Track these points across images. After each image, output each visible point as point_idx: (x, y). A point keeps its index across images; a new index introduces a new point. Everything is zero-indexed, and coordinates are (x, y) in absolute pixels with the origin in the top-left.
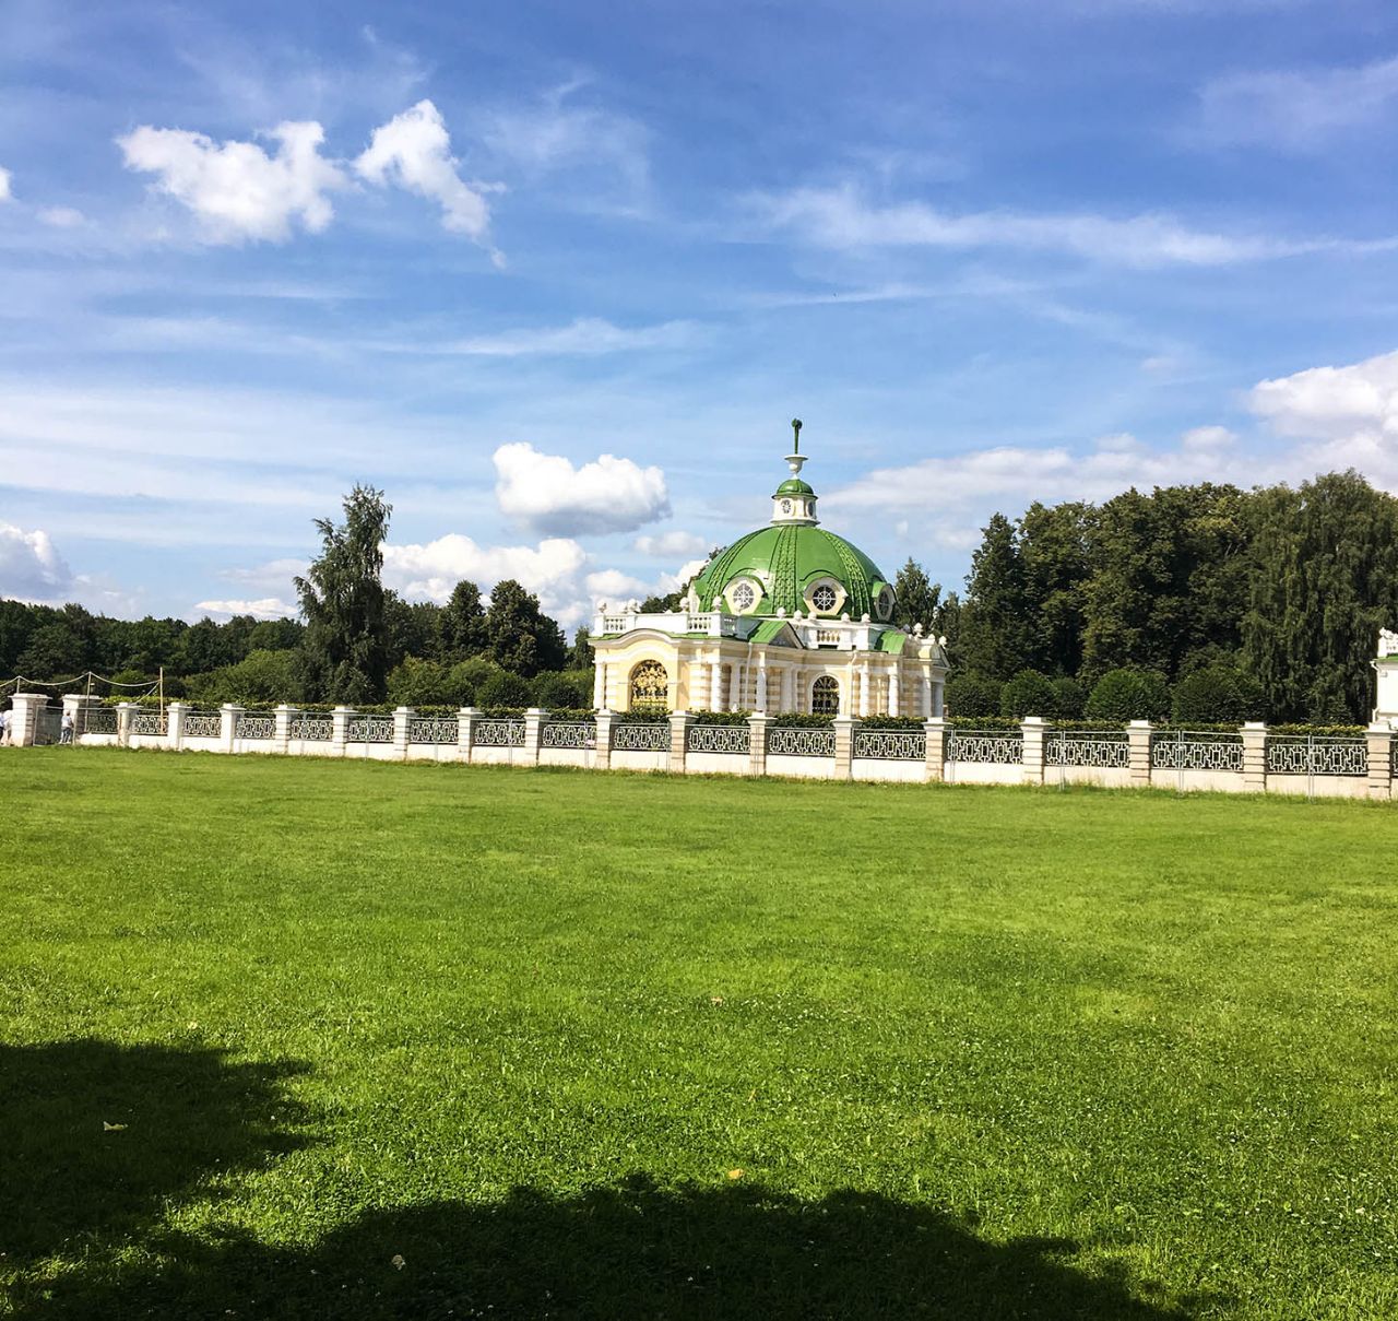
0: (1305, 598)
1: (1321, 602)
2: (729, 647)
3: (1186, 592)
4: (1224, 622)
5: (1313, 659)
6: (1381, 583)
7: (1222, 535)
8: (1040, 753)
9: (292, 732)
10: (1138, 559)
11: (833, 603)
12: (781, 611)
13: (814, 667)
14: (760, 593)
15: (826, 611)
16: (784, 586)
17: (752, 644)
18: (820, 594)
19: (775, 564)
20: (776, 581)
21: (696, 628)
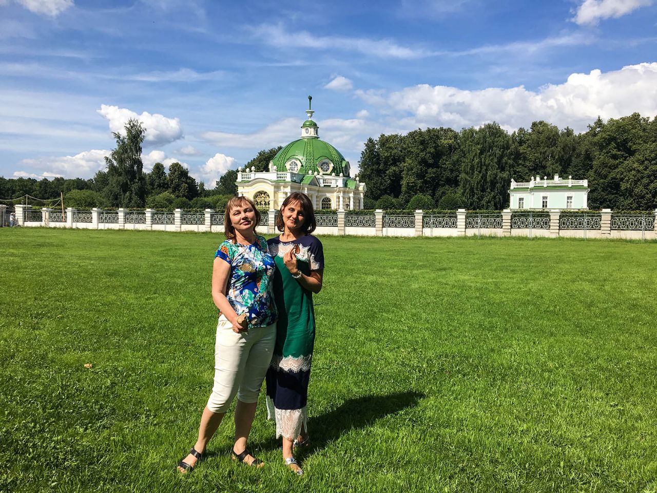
0: (481, 168)
1: (486, 170)
2: (294, 186)
3: (438, 167)
4: (452, 177)
5: (483, 190)
6: (506, 163)
7: (450, 146)
8: (464, 224)
9: (126, 220)
10: (422, 154)
11: (328, 169)
12: (310, 172)
13: (322, 194)
14: (300, 165)
15: (326, 172)
16: (310, 162)
17: (302, 184)
18: (323, 165)
19: (305, 153)
20: (306, 160)
21: (280, 178)
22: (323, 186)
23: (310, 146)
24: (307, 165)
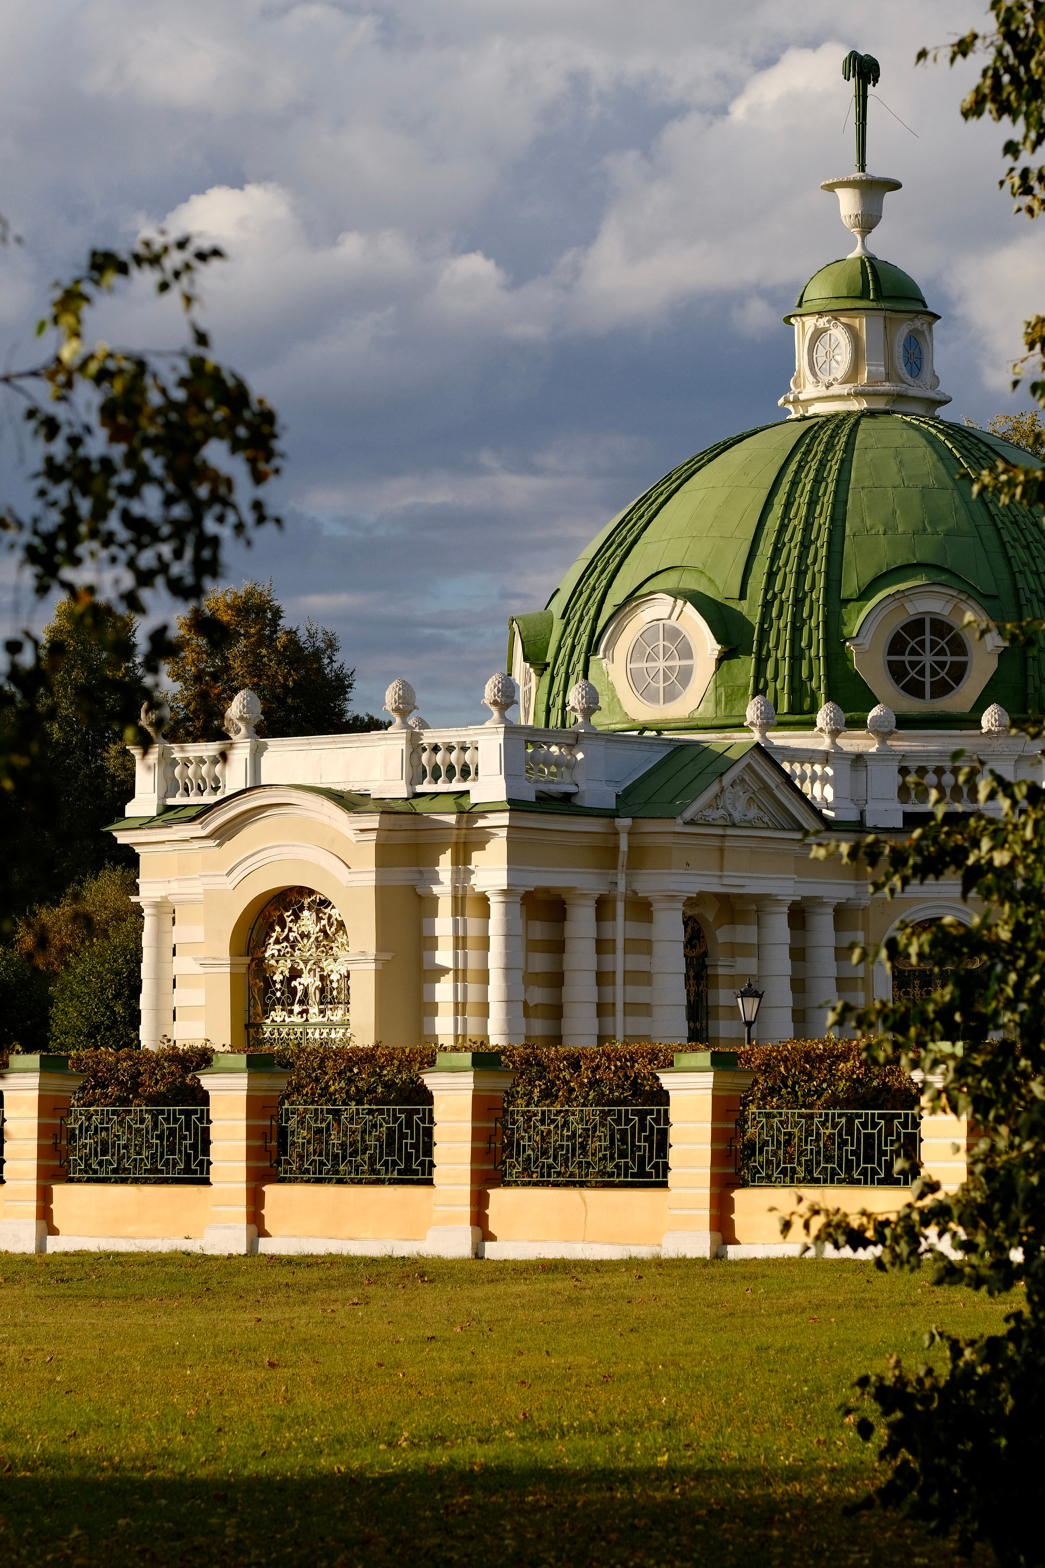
14: (713, 650)
15: (934, 700)
16: (793, 623)
17: (627, 822)
18: (912, 643)
19: (766, 548)
20: (767, 605)
21: (436, 778)
22: (899, 824)
23: (818, 481)
24: (769, 650)
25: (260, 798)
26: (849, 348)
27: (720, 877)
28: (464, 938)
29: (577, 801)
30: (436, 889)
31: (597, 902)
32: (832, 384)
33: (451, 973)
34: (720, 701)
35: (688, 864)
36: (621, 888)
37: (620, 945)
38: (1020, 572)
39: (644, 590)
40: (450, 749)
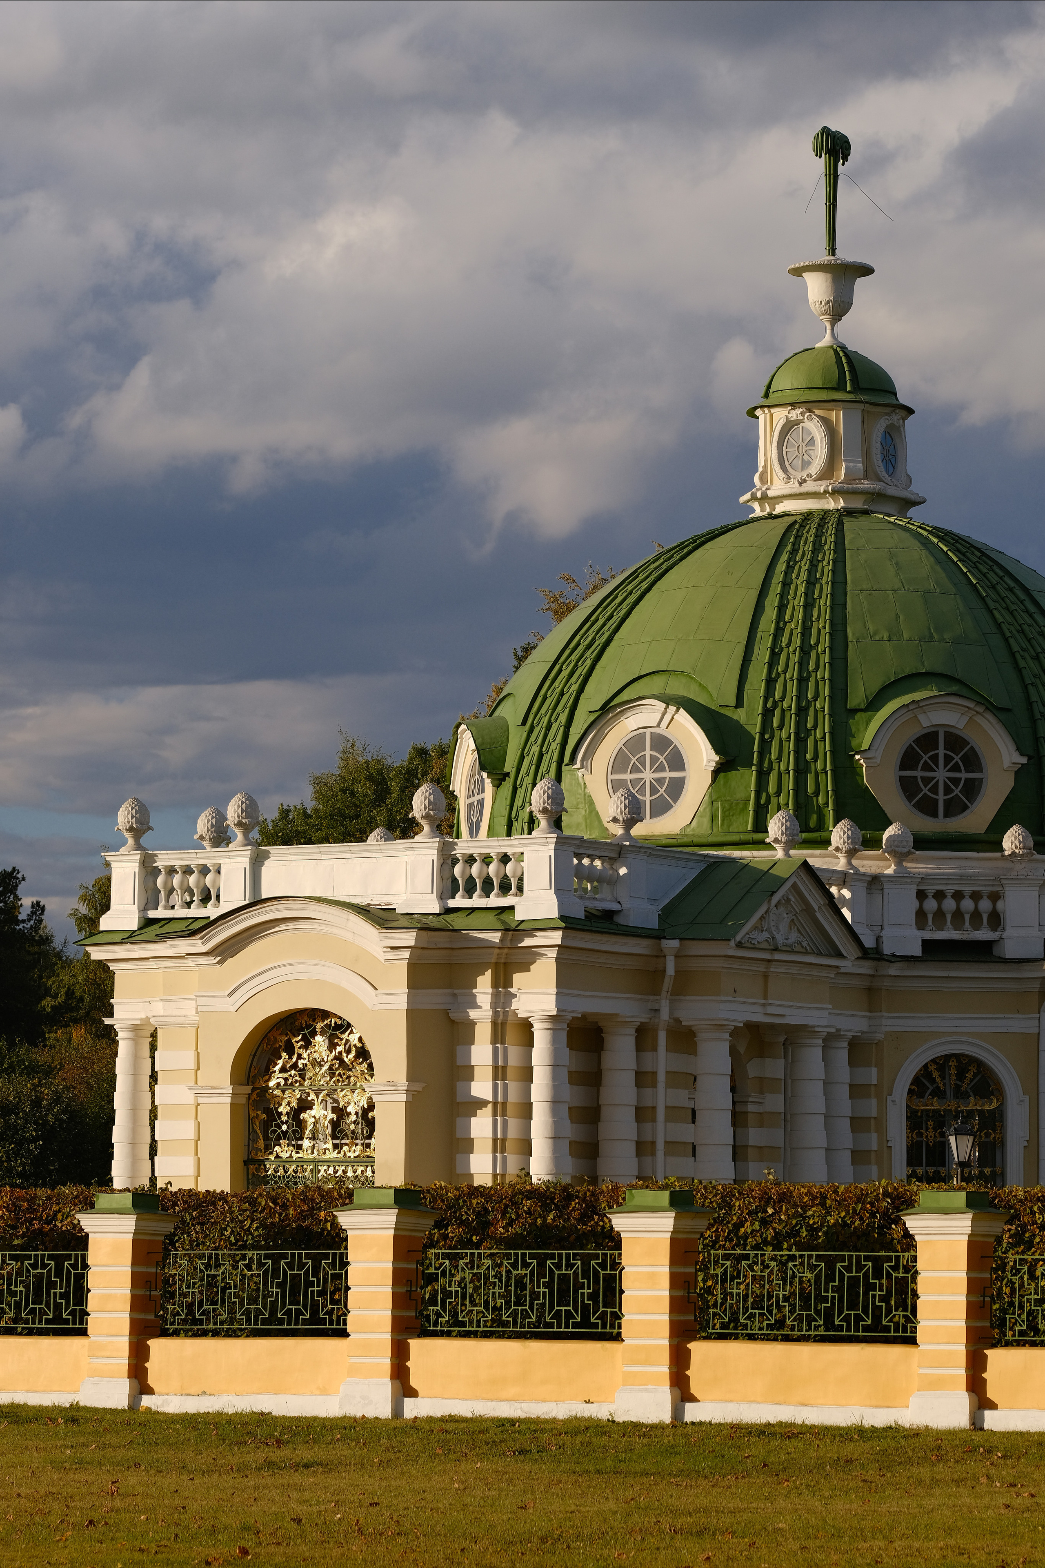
2: (592, 958)
11: (972, 788)
12: (783, 825)
13: (908, 1023)
14: (709, 761)
15: (947, 820)
16: (797, 734)
17: (675, 943)
18: (925, 758)
19: (762, 653)
20: (767, 714)
21: (470, 892)
22: (918, 952)
23: (811, 582)
24: (771, 763)
25: (273, 911)
26: (825, 442)
27: (764, 1005)
28: (504, 1068)
29: (620, 920)
30: (473, 1014)
31: (637, 1031)
32: (805, 481)
33: (490, 1106)
34: (717, 816)
35: (735, 991)
36: (665, 1015)
37: (661, 1077)
38: (1032, 684)
39: (624, 696)
40: (487, 860)
